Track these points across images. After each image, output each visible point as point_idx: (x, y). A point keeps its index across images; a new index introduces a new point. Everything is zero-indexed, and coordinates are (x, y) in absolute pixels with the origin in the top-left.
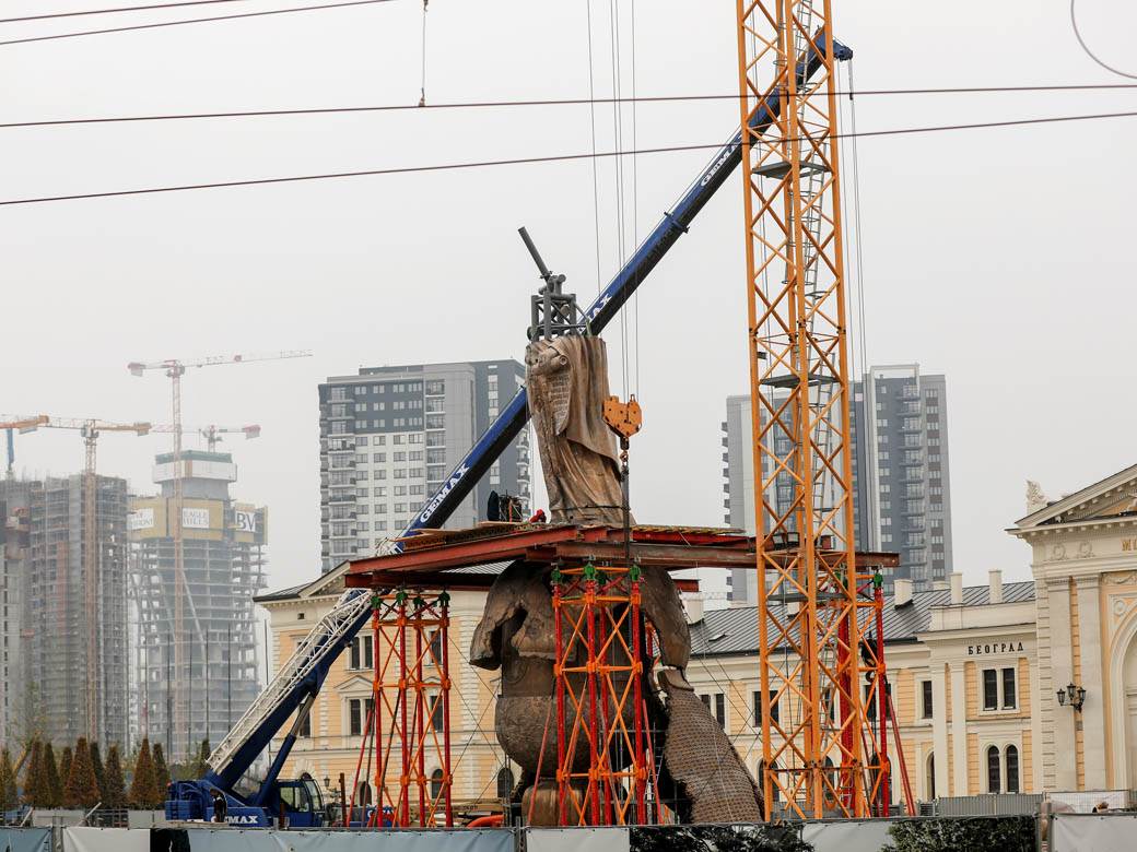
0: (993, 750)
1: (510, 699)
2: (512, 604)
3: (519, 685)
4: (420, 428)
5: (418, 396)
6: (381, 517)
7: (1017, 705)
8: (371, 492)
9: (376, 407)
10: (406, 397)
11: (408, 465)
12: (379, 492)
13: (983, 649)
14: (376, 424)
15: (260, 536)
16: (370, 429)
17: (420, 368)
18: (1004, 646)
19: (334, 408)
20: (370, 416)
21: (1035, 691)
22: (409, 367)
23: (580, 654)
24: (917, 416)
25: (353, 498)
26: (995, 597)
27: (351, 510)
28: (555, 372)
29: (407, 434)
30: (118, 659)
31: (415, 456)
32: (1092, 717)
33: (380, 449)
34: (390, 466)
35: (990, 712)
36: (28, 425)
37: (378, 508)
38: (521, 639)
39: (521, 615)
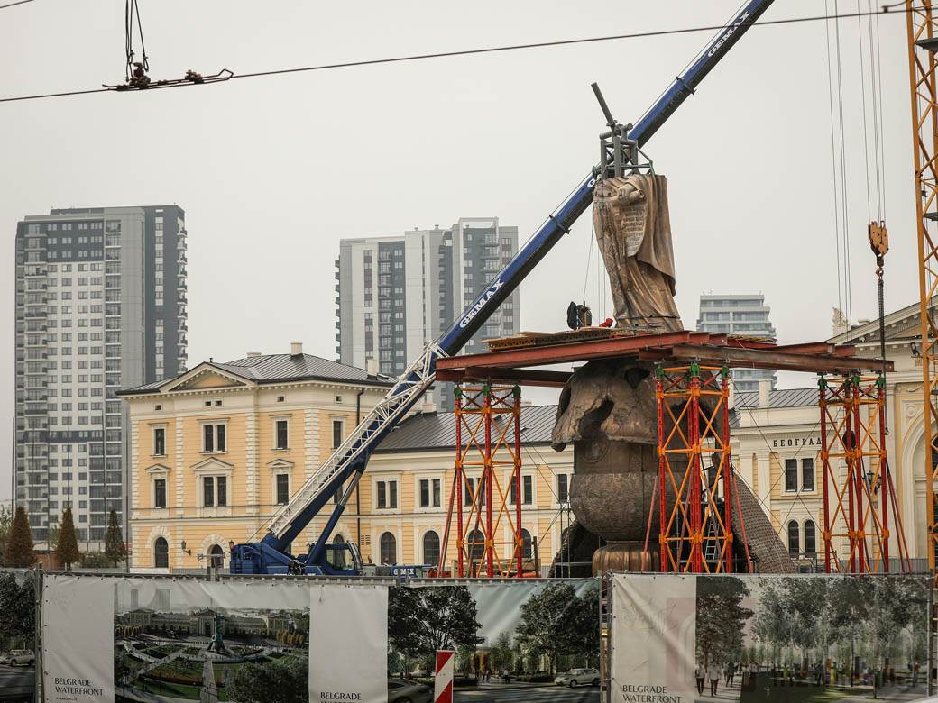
0: (793, 524)
1: (591, 476)
2: (599, 396)
3: (598, 464)
4: (101, 259)
5: (99, 233)
6: (67, 330)
7: (815, 488)
8: (59, 310)
9: (64, 241)
10: (90, 233)
11: (89, 288)
12: (65, 310)
13: (786, 443)
14: (64, 255)
16: (60, 259)
17: (101, 210)
18: (804, 441)
19: (30, 241)
20: (60, 248)
22: (92, 209)
24: (496, 259)
25: (45, 314)
27: (42, 325)
29: (90, 263)
31: (96, 281)
33: (68, 275)
34: (75, 289)
35: (792, 493)
37: (65, 322)
38: (609, 425)
39: (607, 406)
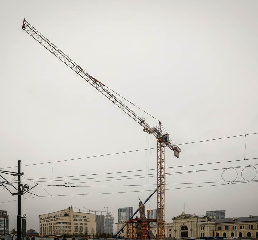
0: (169, 234)
1: (137, 230)
7: (171, 231)
8: (122, 216)
9: (122, 210)
10: (124, 210)
13: (169, 227)
14: (122, 212)
15: (113, 219)
19: (119, 210)
21: (173, 230)
23: (143, 227)
26: (169, 224)
28: (141, 208)
29: (124, 212)
30: (103, 227)
31: (125, 214)
32: (177, 232)
34: (123, 214)
35: (169, 232)
36: (97, 211)
38: (138, 226)
39: (138, 225)
